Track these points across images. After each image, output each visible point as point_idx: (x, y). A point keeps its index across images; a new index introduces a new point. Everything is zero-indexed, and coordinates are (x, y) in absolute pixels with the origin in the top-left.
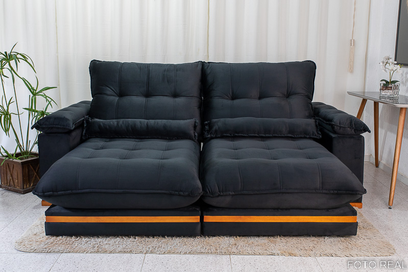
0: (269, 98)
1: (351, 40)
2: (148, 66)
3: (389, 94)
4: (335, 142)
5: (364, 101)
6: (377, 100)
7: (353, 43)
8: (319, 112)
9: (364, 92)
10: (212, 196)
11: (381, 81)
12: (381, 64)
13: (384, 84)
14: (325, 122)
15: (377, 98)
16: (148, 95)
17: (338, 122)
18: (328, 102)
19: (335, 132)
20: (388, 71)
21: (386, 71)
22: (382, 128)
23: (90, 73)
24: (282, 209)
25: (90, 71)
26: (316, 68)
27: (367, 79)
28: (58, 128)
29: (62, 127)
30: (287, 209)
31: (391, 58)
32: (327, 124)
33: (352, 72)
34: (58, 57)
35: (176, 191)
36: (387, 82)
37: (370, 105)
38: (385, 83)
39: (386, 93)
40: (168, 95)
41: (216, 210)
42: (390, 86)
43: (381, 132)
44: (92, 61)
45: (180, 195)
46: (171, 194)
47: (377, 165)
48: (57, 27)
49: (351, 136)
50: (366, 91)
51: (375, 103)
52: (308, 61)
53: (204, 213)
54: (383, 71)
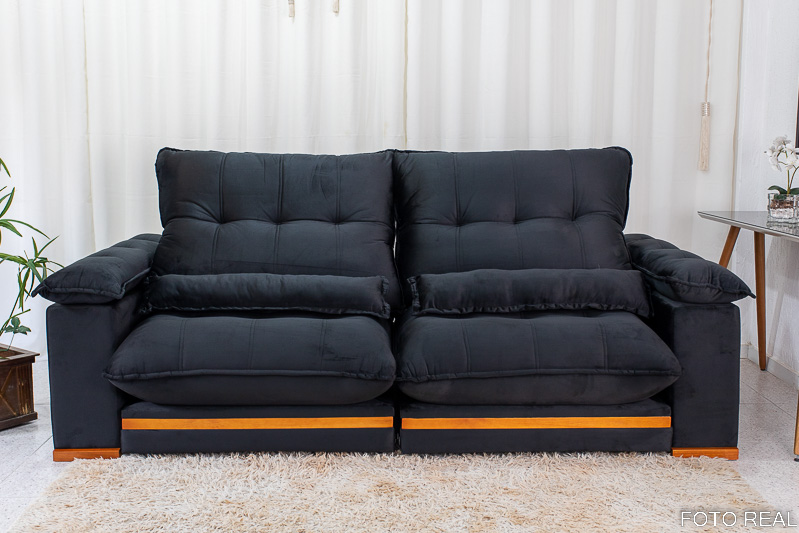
0: (535, 220)
1: (703, 104)
2: (281, 159)
3: (786, 216)
4: (678, 319)
5: (734, 231)
6: (760, 230)
7: (707, 110)
8: (640, 256)
9: (732, 213)
10: (416, 380)
11: (771, 188)
12: (769, 153)
13: (776, 197)
14: (656, 276)
15: (761, 224)
16: (280, 219)
17: (686, 277)
18: (658, 234)
19: (678, 299)
20: (784, 169)
21: (780, 169)
22: (772, 287)
23: (158, 176)
24: (540, 405)
25: (157, 172)
26: (631, 163)
27: (739, 185)
28: (89, 294)
29: (97, 291)
30: (548, 405)
31: (789, 142)
32: (661, 280)
33: (706, 169)
34: (88, 141)
35: (352, 372)
36: (783, 192)
37: (746, 239)
38: (778, 192)
39: (781, 215)
40: (325, 218)
41: (422, 408)
42: (789, 199)
43: (771, 296)
44: (161, 151)
45: (359, 378)
46: (343, 377)
47: (763, 365)
48: (87, 80)
49: (711, 306)
50: (737, 209)
51: (757, 234)
52: (616, 148)
53: (402, 412)
54: (774, 168)
